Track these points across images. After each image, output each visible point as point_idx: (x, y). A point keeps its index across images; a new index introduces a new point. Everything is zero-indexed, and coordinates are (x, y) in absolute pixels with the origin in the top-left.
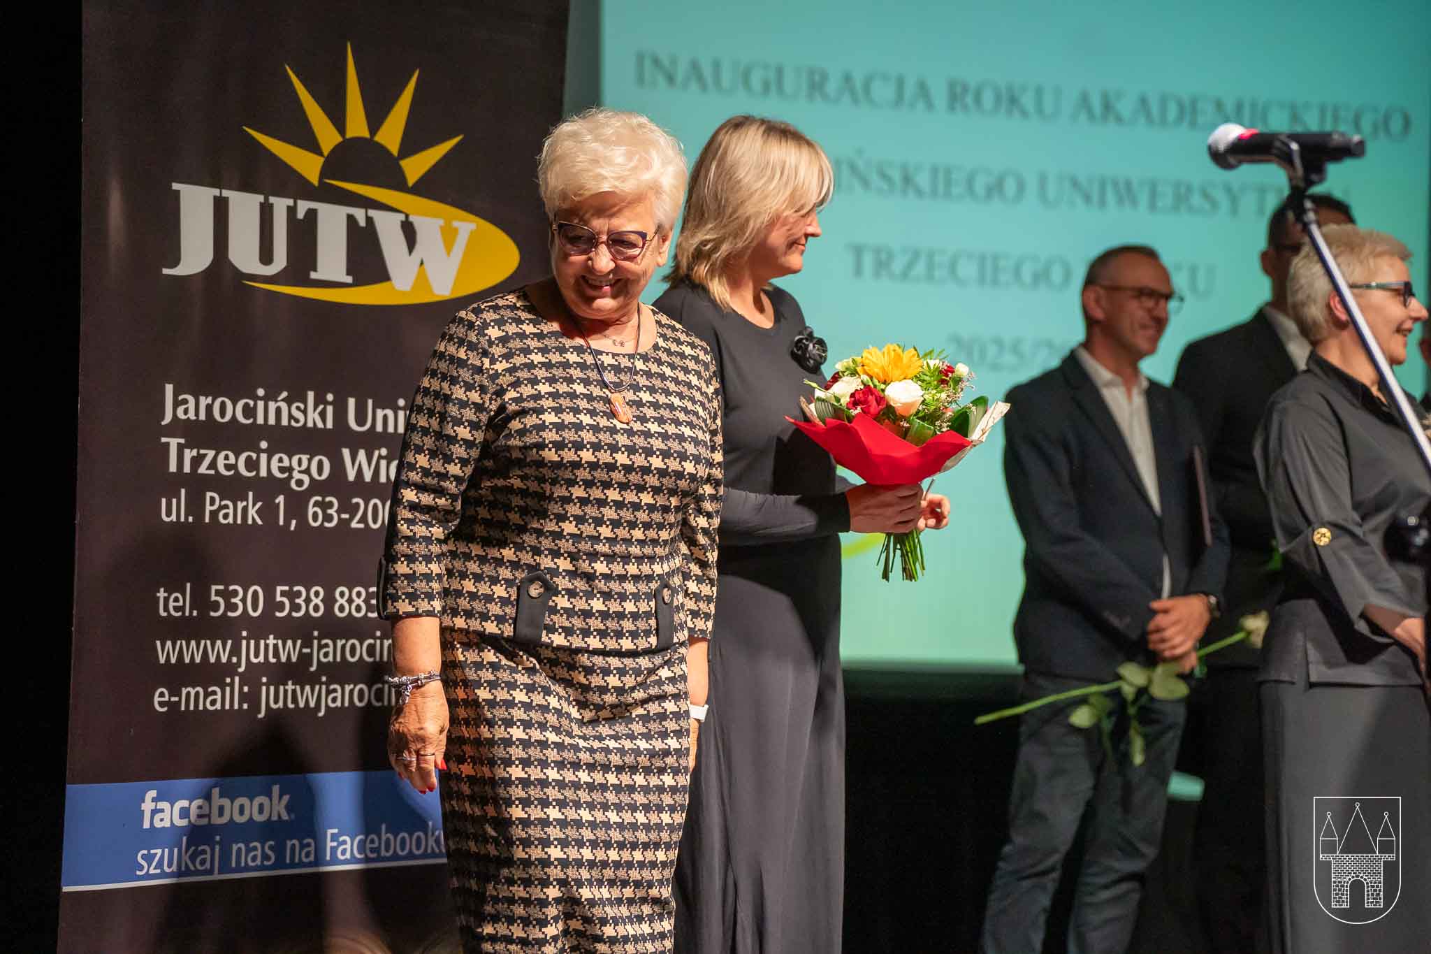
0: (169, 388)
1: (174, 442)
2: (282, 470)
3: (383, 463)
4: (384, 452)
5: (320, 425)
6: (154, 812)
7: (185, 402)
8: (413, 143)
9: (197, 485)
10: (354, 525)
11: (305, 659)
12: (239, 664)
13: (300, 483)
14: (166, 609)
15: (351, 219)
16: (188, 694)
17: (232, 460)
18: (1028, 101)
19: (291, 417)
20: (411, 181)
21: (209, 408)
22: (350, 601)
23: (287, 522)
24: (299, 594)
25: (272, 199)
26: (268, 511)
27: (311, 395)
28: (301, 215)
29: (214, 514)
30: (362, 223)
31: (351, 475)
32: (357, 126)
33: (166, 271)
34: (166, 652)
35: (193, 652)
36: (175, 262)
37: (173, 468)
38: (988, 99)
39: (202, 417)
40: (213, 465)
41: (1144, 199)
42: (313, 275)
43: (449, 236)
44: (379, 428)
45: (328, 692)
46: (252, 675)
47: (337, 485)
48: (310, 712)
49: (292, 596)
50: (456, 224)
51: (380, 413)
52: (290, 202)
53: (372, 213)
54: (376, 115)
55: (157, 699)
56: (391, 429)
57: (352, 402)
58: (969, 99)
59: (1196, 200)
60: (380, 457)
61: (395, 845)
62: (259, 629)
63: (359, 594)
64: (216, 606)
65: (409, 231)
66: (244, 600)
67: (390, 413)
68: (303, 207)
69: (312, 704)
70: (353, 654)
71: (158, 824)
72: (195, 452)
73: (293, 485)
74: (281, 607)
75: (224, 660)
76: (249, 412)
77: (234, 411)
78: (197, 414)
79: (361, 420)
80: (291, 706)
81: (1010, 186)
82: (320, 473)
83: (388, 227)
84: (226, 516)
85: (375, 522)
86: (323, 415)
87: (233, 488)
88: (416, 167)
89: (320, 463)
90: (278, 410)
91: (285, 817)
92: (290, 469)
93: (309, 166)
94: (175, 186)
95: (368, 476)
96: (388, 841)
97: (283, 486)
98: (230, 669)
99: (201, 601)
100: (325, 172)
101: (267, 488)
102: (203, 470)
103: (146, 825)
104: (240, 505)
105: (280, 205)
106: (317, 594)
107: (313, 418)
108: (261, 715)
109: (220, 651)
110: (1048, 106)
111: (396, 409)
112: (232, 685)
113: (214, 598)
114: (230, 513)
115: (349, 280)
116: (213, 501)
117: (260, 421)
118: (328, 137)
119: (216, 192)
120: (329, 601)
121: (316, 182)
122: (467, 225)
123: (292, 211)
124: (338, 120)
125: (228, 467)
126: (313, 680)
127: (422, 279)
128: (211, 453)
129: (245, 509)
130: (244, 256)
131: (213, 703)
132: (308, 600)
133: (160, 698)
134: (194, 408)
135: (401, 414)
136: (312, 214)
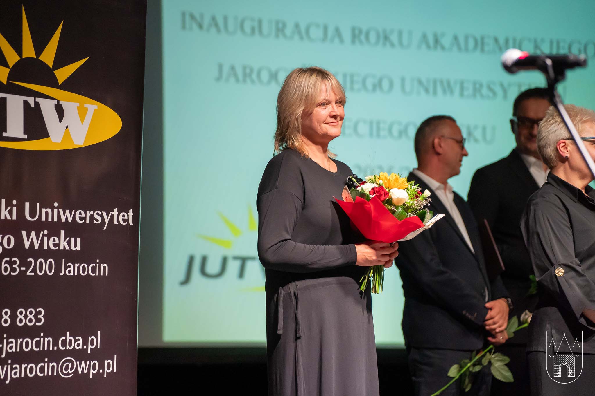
3: (46, 238)
4: (46, 232)
5: (9, 218)
8: (61, 61)
10: (28, 273)
15: (26, 103)
20: (60, 82)
22: (26, 317)
27: (3, 201)
30: (33, 105)
31: (27, 246)
32: (29, 51)
42: (5, 135)
43: (82, 113)
44: (43, 219)
45: (12, 369)
47: (18, 251)
50: (86, 106)
51: (44, 211)
53: (38, 99)
54: (39, 46)
56: (50, 219)
57: (27, 205)
60: (44, 235)
63: (31, 313)
65: (60, 110)
67: (49, 210)
69: (2, 376)
70: (27, 347)
79: (32, 215)
82: (9, 245)
83: (47, 108)
85: (41, 271)
86: (10, 212)
88: (63, 74)
89: (9, 239)
95: (37, 246)
100: (11, 77)
106: (6, 313)
107: (5, 214)
111: (53, 209)
115: (25, 137)
118: (12, 57)
120: (13, 317)
121: (5, 82)
122: (93, 107)
124: (18, 48)
126: (3, 363)
135: (56, 211)
136: (3, 100)
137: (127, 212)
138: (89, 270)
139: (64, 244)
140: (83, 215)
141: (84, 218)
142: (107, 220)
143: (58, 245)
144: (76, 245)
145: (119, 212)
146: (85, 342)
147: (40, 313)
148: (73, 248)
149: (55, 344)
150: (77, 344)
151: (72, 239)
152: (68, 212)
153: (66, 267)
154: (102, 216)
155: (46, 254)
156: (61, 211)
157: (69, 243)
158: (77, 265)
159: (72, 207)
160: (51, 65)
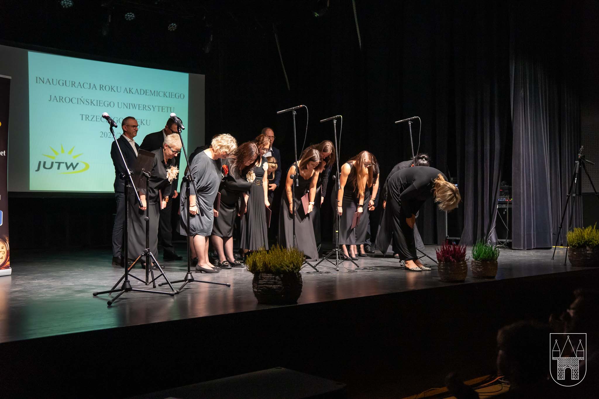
18: (115, 89)
38: (107, 88)
41: (137, 107)
58: (104, 88)
59: (147, 108)
81: (112, 104)
110: (119, 90)
137: (3, 151)
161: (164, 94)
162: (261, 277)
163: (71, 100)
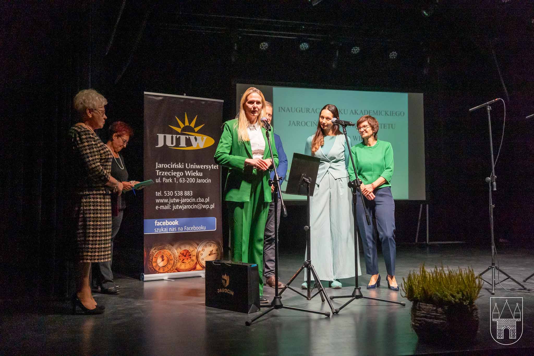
0: (157, 163)
1: (158, 171)
2: (175, 174)
3: (192, 173)
4: (192, 171)
5: (181, 168)
6: (157, 223)
7: (159, 165)
8: (196, 126)
9: (162, 177)
10: (187, 182)
11: (180, 202)
12: (169, 202)
13: (178, 176)
14: (157, 195)
15: (186, 137)
16: (161, 207)
17: (167, 173)
19: (176, 166)
20: (196, 131)
21: (163, 166)
22: (187, 193)
23: (176, 182)
24: (178, 192)
25: (173, 135)
26: (173, 180)
27: (180, 163)
28: (178, 137)
29: (165, 181)
30: (188, 138)
31: (187, 175)
32: (187, 124)
33: (156, 146)
34: (158, 201)
35: (162, 201)
36: (157, 145)
37: (158, 175)
39: (162, 167)
40: (164, 174)
42: (180, 146)
43: (202, 139)
44: (191, 168)
45: (184, 206)
46: (172, 204)
47: (184, 176)
48: (181, 209)
49: (177, 193)
50: (204, 137)
51: (191, 166)
52: (176, 135)
53: (189, 136)
54: (190, 122)
55: (156, 208)
56: (193, 168)
57: (187, 164)
61: (196, 228)
62: (173, 197)
63: (188, 192)
64: (165, 194)
65: (196, 139)
66: (170, 193)
68: (178, 136)
69: (181, 208)
70: (188, 201)
71: (157, 225)
72: (161, 172)
73: (177, 176)
74: (176, 194)
75: (167, 202)
76: (170, 166)
77: (167, 166)
78: (161, 167)
79: (188, 167)
80: (178, 208)
82: (181, 174)
83: (192, 138)
84: (166, 181)
85: (191, 181)
86: (182, 166)
87: (168, 177)
88: (197, 129)
89: (181, 173)
90: (174, 166)
91: (178, 224)
92: (177, 174)
93: (179, 130)
94: (158, 134)
95: (189, 175)
96: (195, 228)
97: (175, 177)
98: (168, 203)
99: (163, 193)
100: (181, 131)
101: (173, 177)
102: (162, 175)
103: (156, 225)
104: (169, 180)
105: (174, 136)
106: (181, 192)
107: (180, 167)
108: (173, 210)
109: (166, 201)
110: (346, 112)
111: (194, 165)
112: (168, 205)
113: (165, 193)
114: (167, 181)
115: (186, 146)
116: (164, 179)
117: (172, 167)
118: (182, 126)
119: (164, 135)
120: (184, 193)
121: (180, 132)
122: (205, 137)
123: (176, 137)
124: (184, 123)
125: (167, 174)
126: (181, 205)
127: (198, 145)
128: (164, 172)
129: (170, 180)
130: (169, 143)
131: (165, 208)
132: (180, 193)
133: (157, 207)
134: (161, 166)
135: (195, 166)
136: (179, 137)
137: (216, 165)
138: (205, 181)
139: (197, 174)
140: (203, 166)
141: (203, 167)
142: (210, 168)
143: (196, 175)
144: (201, 174)
145: (214, 165)
146: (205, 200)
147: (191, 192)
148: (200, 175)
149: (196, 200)
150: (202, 200)
151: (200, 173)
152: (198, 166)
153: (198, 180)
154: (209, 167)
155: (193, 177)
156: (196, 166)
157: (199, 174)
158: (201, 180)
159: (200, 164)
160: (193, 127)
161: (386, 113)
162: (419, 307)
163: (306, 124)
